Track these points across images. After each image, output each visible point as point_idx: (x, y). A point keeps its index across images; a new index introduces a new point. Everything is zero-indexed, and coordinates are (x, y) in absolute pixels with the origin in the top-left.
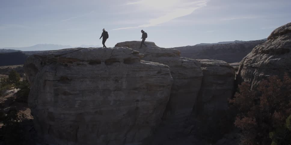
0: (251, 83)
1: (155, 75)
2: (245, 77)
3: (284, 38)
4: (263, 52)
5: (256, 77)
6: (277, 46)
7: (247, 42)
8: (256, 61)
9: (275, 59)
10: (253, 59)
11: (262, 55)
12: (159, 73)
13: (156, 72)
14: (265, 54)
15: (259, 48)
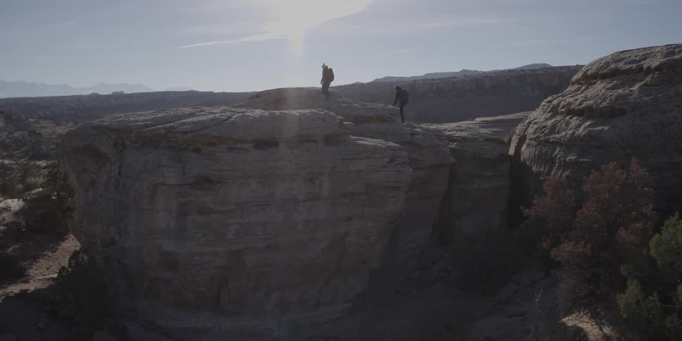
0: (548, 174)
1: (386, 167)
2: (535, 163)
3: (610, 85)
4: (571, 112)
5: (560, 162)
6: (600, 101)
7: (490, 73)
8: (556, 131)
9: (596, 127)
10: (549, 127)
11: (568, 118)
12: (392, 160)
13: (387, 160)
14: (574, 116)
15: (559, 104)
